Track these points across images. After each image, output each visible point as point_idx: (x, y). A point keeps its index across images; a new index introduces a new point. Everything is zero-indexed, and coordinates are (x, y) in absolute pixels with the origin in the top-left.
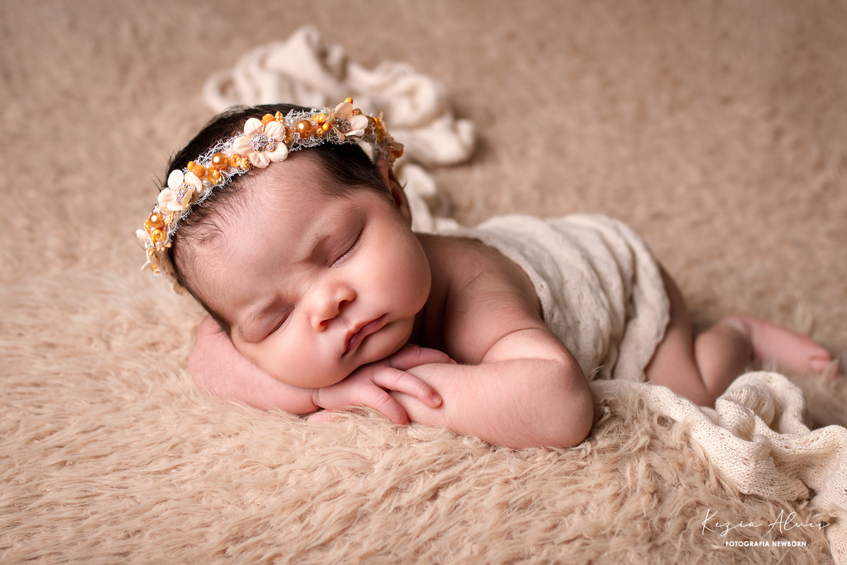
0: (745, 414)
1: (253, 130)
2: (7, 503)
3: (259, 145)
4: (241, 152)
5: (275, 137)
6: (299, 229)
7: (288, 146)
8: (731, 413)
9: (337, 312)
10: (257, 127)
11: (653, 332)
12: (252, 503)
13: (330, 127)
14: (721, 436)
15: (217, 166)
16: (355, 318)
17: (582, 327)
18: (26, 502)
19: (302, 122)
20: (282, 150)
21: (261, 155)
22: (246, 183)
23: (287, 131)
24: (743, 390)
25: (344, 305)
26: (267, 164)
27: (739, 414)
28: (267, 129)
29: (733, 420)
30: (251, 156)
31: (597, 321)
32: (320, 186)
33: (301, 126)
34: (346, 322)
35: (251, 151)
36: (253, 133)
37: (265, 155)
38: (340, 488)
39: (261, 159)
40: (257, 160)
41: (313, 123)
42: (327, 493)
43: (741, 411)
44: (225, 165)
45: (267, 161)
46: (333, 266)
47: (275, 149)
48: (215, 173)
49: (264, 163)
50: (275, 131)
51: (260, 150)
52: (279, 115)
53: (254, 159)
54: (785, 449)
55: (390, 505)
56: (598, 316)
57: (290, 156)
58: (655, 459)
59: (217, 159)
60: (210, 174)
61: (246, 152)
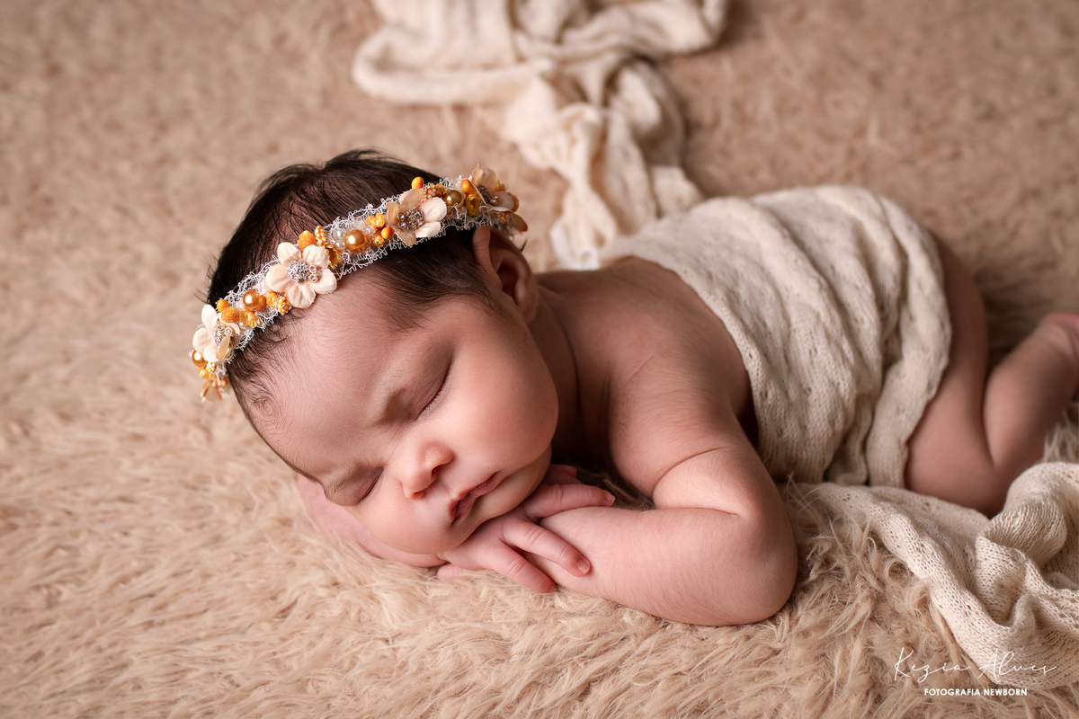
0: (1011, 563)
1: (288, 257)
2: (86, 678)
3: (298, 277)
4: (277, 288)
5: (318, 264)
6: (365, 384)
7: (336, 271)
8: (992, 561)
9: (430, 480)
10: (291, 255)
11: (923, 385)
12: (365, 693)
13: (391, 232)
14: (967, 610)
15: (251, 309)
16: (458, 483)
17: (813, 397)
18: (109, 676)
19: (352, 233)
20: (329, 279)
21: (303, 288)
22: (291, 329)
23: (332, 254)
24: (1019, 513)
25: (438, 472)
26: (312, 301)
27: (1002, 563)
28: (305, 254)
29: (994, 573)
30: (290, 293)
31: (834, 385)
32: (384, 321)
33: (352, 240)
34: (446, 489)
35: (291, 283)
36: (289, 261)
37: (308, 287)
38: (468, 680)
39: (301, 295)
40: (298, 297)
41: (369, 231)
42: (453, 688)
43: (1005, 558)
44: (261, 305)
45: (312, 296)
46: (420, 418)
47: (319, 278)
48: (250, 316)
49: (308, 299)
50: (315, 257)
51: (301, 281)
52: (320, 232)
53: (294, 297)
54: (1060, 619)
55: (528, 707)
56: (838, 378)
57: (341, 284)
58: (878, 636)
59: (249, 299)
60: (245, 318)
61: (284, 287)
